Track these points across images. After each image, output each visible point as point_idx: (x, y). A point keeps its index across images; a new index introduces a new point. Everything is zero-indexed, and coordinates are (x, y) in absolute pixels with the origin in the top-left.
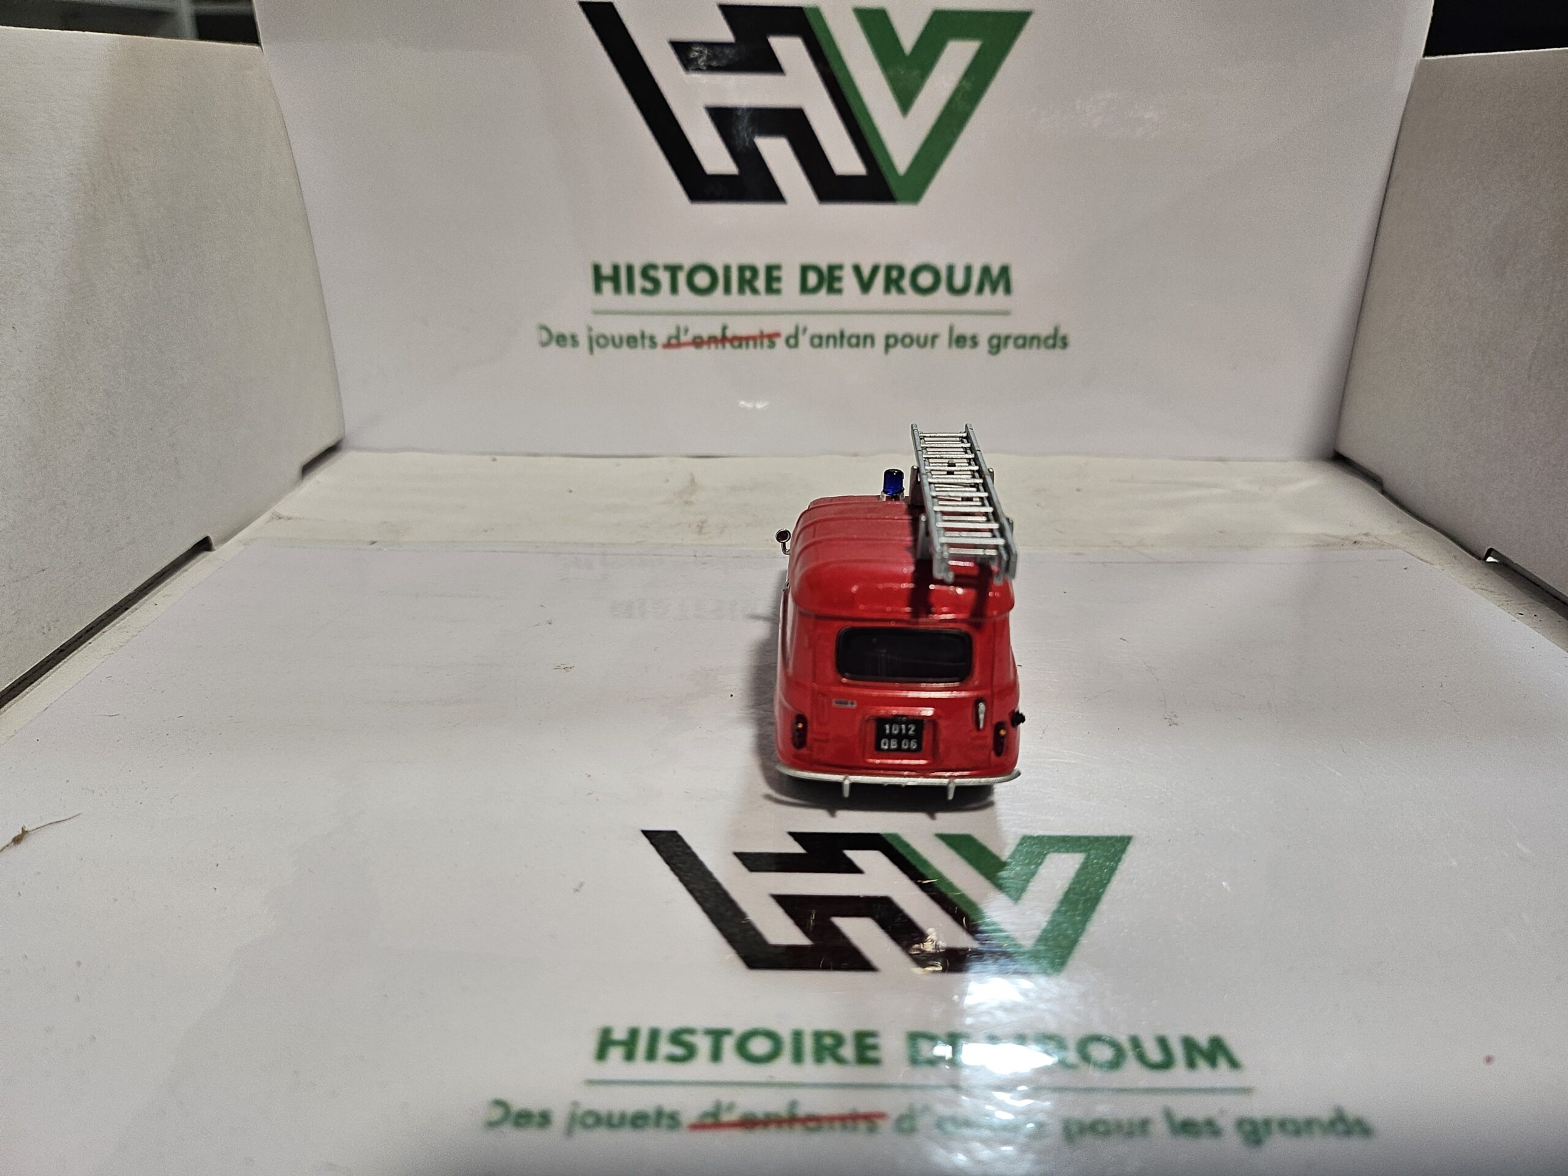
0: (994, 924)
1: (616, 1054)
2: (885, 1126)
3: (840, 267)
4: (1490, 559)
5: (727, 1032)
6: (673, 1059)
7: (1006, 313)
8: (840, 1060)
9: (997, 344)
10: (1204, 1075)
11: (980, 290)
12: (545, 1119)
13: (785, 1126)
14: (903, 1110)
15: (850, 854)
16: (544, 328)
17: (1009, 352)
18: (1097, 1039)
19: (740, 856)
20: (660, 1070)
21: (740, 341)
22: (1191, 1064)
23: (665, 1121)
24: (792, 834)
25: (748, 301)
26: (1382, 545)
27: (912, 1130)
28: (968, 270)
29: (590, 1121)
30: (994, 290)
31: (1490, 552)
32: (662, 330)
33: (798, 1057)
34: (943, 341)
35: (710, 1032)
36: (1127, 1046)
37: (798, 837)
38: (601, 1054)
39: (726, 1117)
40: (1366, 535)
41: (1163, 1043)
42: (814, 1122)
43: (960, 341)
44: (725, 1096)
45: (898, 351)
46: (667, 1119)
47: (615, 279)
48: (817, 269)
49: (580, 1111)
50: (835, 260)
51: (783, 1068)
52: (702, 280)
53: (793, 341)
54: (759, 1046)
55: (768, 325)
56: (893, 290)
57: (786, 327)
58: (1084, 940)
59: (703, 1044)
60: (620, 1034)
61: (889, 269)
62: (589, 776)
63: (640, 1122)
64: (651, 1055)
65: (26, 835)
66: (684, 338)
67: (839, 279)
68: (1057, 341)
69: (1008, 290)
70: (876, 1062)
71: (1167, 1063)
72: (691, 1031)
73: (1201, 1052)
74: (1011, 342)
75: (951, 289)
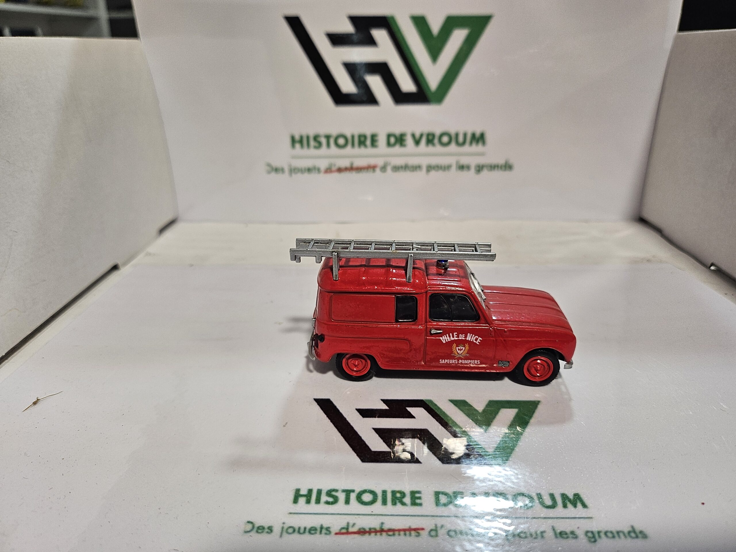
0: (475, 442)
1: (302, 500)
2: (424, 534)
5: (353, 491)
6: (327, 503)
7: (482, 154)
8: (404, 504)
9: (479, 169)
10: (571, 511)
12: (270, 529)
13: (378, 534)
14: (433, 527)
15: (409, 409)
16: (269, 165)
17: (485, 173)
18: (523, 495)
19: (359, 410)
20: (322, 508)
21: (359, 169)
22: (565, 506)
23: (324, 531)
24: (382, 400)
25: (363, 151)
26: (661, 262)
27: (437, 536)
29: (291, 530)
32: (323, 164)
33: (384, 502)
34: (454, 168)
36: (535, 498)
37: (385, 401)
38: (295, 501)
39: (351, 530)
40: (654, 257)
41: (552, 496)
42: (392, 532)
43: (462, 168)
44: (351, 520)
45: (433, 173)
46: (325, 530)
47: (301, 141)
48: (394, 136)
49: (286, 526)
51: (378, 507)
52: (341, 141)
53: (384, 169)
54: (367, 498)
55: (372, 161)
57: (380, 162)
58: (517, 449)
59: (342, 497)
60: (304, 492)
62: (290, 373)
63: (313, 532)
64: (318, 501)
65: (38, 401)
66: (334, 168)
68: (508, 167)
71: (553, 506)
72: (336, 491)
73: (570, 501)
75: (458, 144)
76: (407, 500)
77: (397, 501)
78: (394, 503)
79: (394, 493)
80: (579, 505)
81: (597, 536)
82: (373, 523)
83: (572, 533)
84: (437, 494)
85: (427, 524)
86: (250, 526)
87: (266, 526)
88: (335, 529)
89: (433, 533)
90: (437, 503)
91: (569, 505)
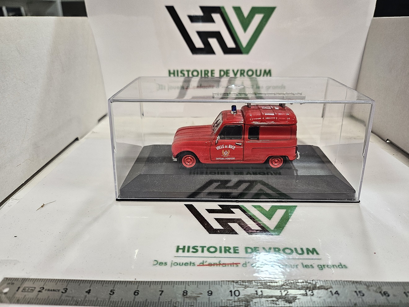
1: (181, 251)
3: (229, 70)
4: (388, 141)
5: (205, 247)
6: (193, 252)
8: (230, 252)
11: (264, 75)
13: (218, 266)
20: (190, 254)
22: (308, 254)
23: (192, 264)
28: (261, 71)
29: (176, 264)
30: (267, 75)
31: (388, 140)
33: (221, 252)
35: (201, 247)
38: (177, 251)
39: (205, 264)
41: (302, 249)
44: (205, 259)
48: (223, 71)
49: (173, 262)
50: (228, 68)
51: (217, 254)
54: (212, 250)
56: (242, 76)
59: (200, 249)
60: (181, 247)
61: (241, 71)
63: (186, 265)
64: (188, 251)
67: (229, 73)
69: (270, 75)
70: (238, 253)
72: (197, 247)
74: (271, 88)
76: (232, 251)
77: (227, 251)
78: (225, 252)
79: (225, 247)
80: (315, 253)
81: (323, 267)
82: (216, 261)
83: (311, 266)
84: (246, 248)
85: (242, 261)
86: (156, 263)
87: (164, 262)
88: (197, 263)
89: (244, 265)
90: (247, 252)
91: (310, 253)
